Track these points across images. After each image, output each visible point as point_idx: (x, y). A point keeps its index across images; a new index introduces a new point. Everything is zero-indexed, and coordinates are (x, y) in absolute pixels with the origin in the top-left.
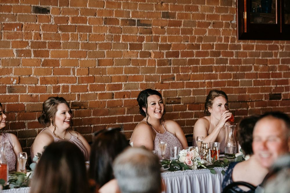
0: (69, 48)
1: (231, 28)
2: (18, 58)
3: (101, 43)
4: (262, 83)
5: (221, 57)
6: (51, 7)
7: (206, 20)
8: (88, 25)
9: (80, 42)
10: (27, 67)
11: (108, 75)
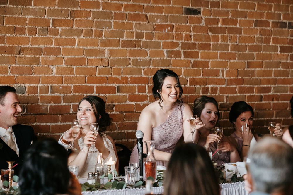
0: (219, 50)
2: (168, 58)
3: (251, 46)
6: (202, 9)
8: (238, 26)
9: (230, 44)
10: (177, 68)
11: (257, 78)
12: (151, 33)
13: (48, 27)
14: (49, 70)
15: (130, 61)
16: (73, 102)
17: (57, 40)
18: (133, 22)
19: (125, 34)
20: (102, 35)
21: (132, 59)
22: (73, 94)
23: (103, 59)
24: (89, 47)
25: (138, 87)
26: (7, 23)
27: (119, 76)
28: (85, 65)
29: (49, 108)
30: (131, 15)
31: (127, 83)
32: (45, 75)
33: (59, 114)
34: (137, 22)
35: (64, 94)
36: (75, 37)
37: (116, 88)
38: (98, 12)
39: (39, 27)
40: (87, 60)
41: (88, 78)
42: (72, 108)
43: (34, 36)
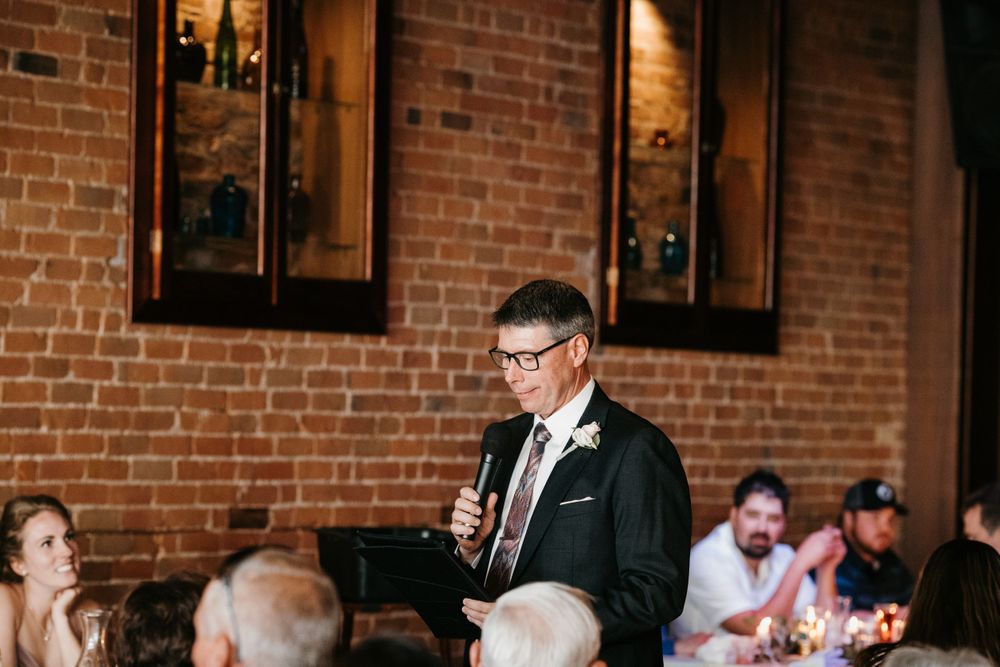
1: (106, 282)
4: (207, 472)
5: (71, 378)
7: (22, 252)
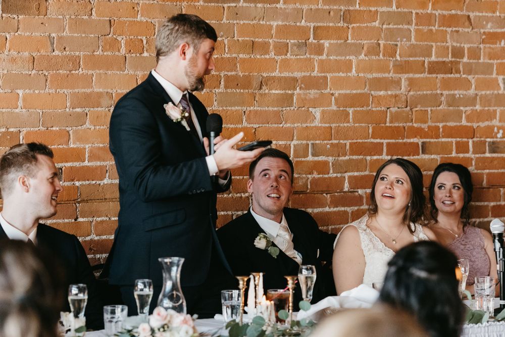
12: (478, 47)
13: (307, 41)
14: (309, 117)
15: (443, 99)
16: (349, 172)
17: (321, 62)
18: (448, 29)
19: (434, 50)
20: (396, 52)
21: (446, 95)
22: (348, 158)
23: (397, 96)
24: (375, 75)
25: (456, 143)
26: (240, 35)
27: (425, 125)
28: (368, 105)
29: (310, 182)
30: (444, 16)
31: (438, 137)
32: (303, 125)
33: (326, 192)
34: (454, 29)
35: (334, 158)
36: (351, 58)
37: (420, 146)
38: (389, 12)
39: (292, 41)
40: (371, 97)
41: (373, 128)
42: (347, 181)
43: (283, 57)
